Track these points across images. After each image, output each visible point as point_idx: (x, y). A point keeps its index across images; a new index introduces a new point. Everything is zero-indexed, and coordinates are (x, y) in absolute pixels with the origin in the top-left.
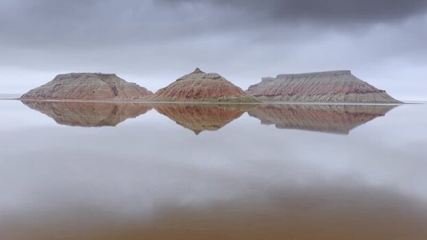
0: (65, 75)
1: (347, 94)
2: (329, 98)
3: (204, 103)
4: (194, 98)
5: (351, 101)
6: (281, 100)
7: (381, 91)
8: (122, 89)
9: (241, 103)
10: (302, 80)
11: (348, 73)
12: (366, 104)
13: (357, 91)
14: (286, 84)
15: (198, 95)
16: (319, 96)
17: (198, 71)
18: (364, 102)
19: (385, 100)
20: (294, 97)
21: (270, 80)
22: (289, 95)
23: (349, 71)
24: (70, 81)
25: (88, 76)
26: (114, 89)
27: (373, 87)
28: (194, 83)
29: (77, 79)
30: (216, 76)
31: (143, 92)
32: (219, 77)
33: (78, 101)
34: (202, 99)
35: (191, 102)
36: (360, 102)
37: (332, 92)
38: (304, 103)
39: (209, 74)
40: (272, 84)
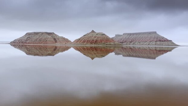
0: (31, 33)
1: (156, 42)
2: (148, 44)
3: (99, 46)
4: (94, 43)
5: (158, 45)
6: (126, 44)
7: (170, 41)
8: (58, 39)
9: (116, 46)
10: (135, 36)
11: (155, 33)
12: (164, 46)
13: (160, 41)
14: (128, 37)
15: (96, 42)
16: (143, 43)
17: (93, 31)
18: (164, 45)
19: (172, 44)
20: (132, 43)
21: (119, 36)
22: (130, 42)
23: (156, 32)
24: (34, 36)
25: (42, 33)
26: (55, 39)
27: (167, 39)
28: (93, 37)
29: (37, 35)
30: (103, 34)
31: (67, 41)
32: (104, 34)
33: (39, 45)
34: (98, 44)
35: (93, 45)
36: (162, 45)
37: (149, 41)
38: (137, 46)
39: (99, 33)
40: (121, 37)
